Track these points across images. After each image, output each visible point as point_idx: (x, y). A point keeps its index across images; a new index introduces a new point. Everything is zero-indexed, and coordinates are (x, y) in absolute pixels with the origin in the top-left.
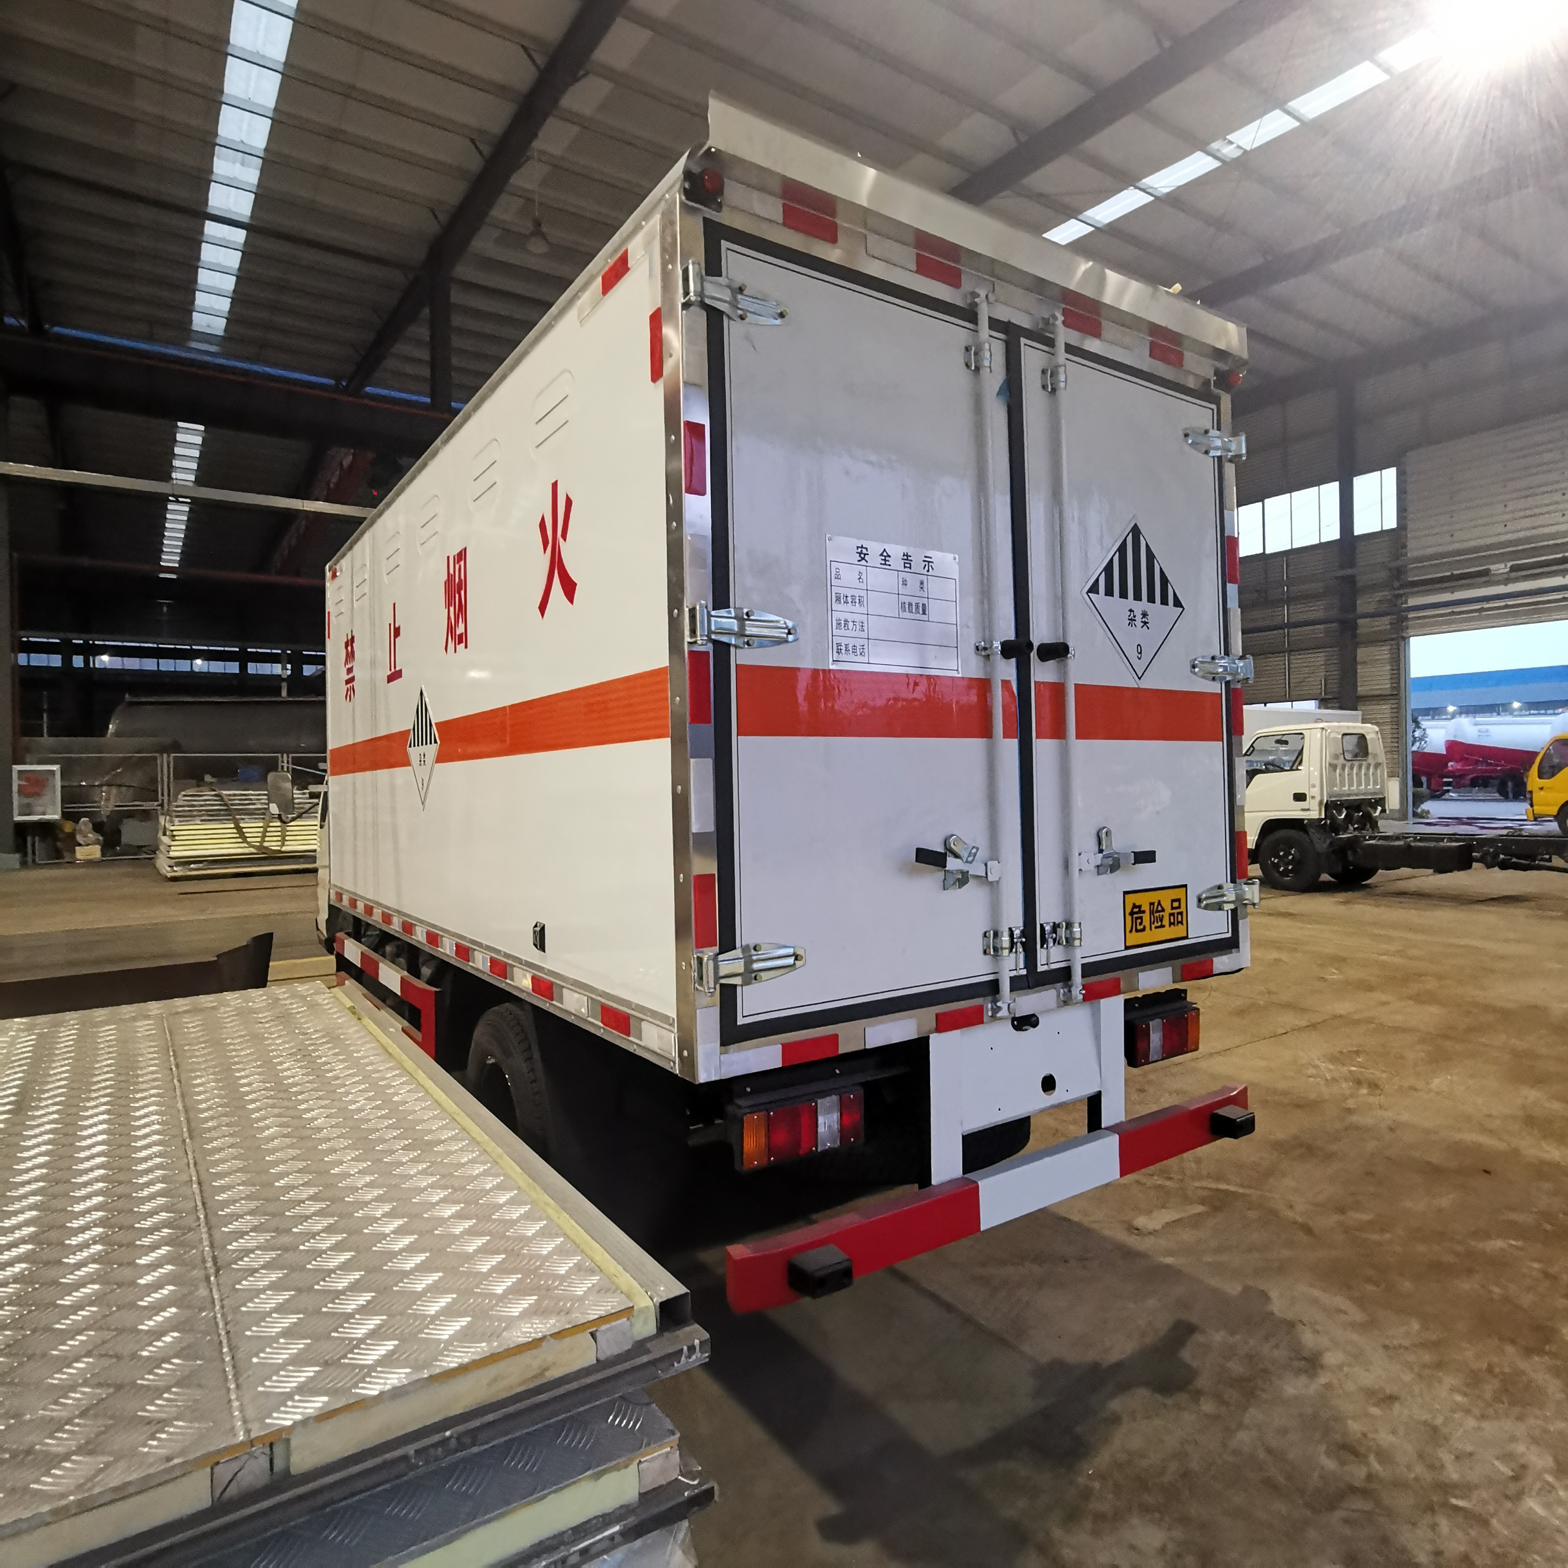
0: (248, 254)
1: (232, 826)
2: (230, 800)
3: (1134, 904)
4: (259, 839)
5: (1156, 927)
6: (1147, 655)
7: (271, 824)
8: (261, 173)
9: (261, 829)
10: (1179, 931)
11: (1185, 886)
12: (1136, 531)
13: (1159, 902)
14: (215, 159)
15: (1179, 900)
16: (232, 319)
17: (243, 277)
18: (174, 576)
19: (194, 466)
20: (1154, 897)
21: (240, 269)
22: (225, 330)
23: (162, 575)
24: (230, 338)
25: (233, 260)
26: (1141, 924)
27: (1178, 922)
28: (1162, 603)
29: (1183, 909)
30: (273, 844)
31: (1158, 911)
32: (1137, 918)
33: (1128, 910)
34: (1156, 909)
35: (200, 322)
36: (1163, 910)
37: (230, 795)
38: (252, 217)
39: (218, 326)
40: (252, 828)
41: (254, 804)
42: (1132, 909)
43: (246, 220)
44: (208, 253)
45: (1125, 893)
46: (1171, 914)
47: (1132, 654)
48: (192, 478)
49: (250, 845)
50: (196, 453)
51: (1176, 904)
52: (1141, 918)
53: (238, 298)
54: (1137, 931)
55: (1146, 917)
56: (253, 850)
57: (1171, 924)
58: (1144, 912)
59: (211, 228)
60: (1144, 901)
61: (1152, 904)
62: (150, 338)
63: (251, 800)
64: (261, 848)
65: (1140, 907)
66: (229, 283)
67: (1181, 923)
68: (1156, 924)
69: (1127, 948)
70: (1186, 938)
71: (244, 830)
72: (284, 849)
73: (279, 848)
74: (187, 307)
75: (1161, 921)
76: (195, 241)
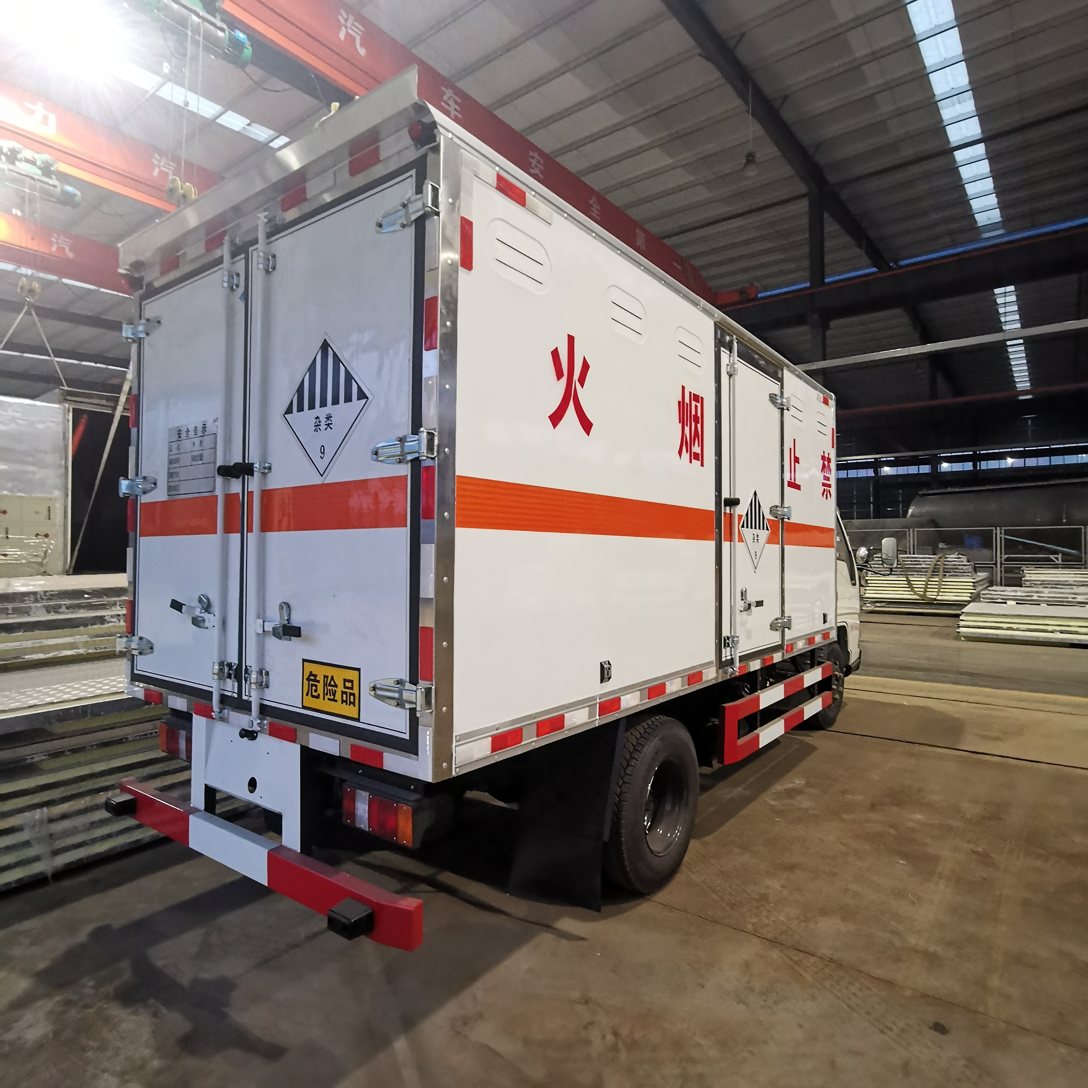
0: (992, 157)
1: (905, 579)
2: (904, 561)
3: (311, 672)
4: (922, 590)
5: (329, 699)
6: (328, 455)
7: (931, 579)
8: (974, 100)
9: (924, 583)
10: (351, 711)
11: (359, 670)
12: (325, 346)
13: (332, 677)
14: (941, 111)
15: (351, 681)
16: (1002, 206)
17: (996, 175)
18: (1029, 397)
19: (1017, 317)
20: (330, 671)
21: (991, 171)
22: (1001, 216)
23: (1021, 398)
24: (1007, 220)
25: (984, 167)
26: (316, 691)
27: (351, 703)
28: (346, 401)
29: (356, 691)
30: (931, 595)
31: (330, 685)
32: (313, 685)
33: (305, 677)
34: (330, 683)
35: (981, 219)
36: (336, 686)
37: (904, 558)
38: (983, 132)
39: (996, 216)
40: (918, 581)
41: (921, 564)
42: (309, 676)
43: (980, 137)
44: (966, 173)
45: (304, 661)
46: (343, 693)
47: (315, 455)
48: (1019, 325)
49: (915, 593)
50: (1015, 308)
51: (349, 685)
52: (316, 686)
53: (1000, 191)
54: (313, 696)
55: (320, 686)
56: (918, 598)
57: (343, 701)
58: (319, 682)
59: (960, 156)
60: (320, 672)
61: (326, 677)
62: (955, 245)
63: (919, 561)
64: (924, 597)
65: (316, 676)
66: (989, 184)
67: (354, 704)
68: (328, 696)
69: (304, 707)
70: (358, 720)
71: (912, 582)
72: (939, 598)
73: (935, 597)
74: (969, 215)
75: (334, 695)
76: (953, 170)
